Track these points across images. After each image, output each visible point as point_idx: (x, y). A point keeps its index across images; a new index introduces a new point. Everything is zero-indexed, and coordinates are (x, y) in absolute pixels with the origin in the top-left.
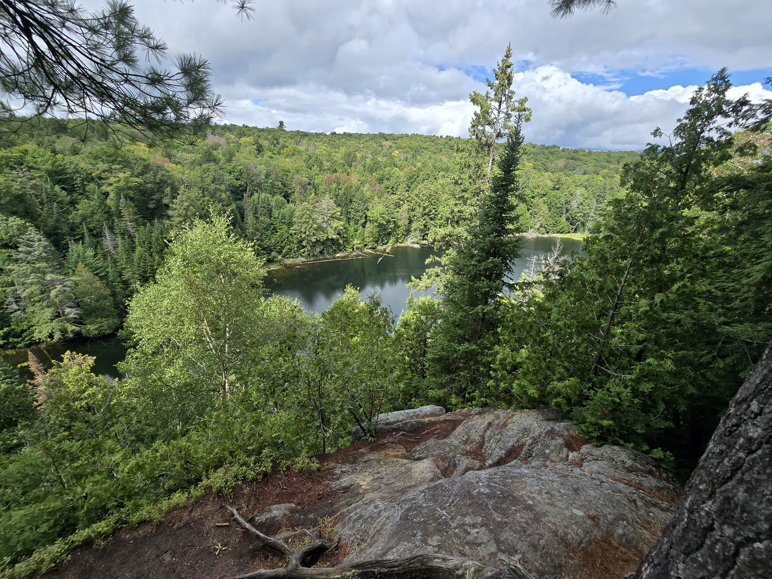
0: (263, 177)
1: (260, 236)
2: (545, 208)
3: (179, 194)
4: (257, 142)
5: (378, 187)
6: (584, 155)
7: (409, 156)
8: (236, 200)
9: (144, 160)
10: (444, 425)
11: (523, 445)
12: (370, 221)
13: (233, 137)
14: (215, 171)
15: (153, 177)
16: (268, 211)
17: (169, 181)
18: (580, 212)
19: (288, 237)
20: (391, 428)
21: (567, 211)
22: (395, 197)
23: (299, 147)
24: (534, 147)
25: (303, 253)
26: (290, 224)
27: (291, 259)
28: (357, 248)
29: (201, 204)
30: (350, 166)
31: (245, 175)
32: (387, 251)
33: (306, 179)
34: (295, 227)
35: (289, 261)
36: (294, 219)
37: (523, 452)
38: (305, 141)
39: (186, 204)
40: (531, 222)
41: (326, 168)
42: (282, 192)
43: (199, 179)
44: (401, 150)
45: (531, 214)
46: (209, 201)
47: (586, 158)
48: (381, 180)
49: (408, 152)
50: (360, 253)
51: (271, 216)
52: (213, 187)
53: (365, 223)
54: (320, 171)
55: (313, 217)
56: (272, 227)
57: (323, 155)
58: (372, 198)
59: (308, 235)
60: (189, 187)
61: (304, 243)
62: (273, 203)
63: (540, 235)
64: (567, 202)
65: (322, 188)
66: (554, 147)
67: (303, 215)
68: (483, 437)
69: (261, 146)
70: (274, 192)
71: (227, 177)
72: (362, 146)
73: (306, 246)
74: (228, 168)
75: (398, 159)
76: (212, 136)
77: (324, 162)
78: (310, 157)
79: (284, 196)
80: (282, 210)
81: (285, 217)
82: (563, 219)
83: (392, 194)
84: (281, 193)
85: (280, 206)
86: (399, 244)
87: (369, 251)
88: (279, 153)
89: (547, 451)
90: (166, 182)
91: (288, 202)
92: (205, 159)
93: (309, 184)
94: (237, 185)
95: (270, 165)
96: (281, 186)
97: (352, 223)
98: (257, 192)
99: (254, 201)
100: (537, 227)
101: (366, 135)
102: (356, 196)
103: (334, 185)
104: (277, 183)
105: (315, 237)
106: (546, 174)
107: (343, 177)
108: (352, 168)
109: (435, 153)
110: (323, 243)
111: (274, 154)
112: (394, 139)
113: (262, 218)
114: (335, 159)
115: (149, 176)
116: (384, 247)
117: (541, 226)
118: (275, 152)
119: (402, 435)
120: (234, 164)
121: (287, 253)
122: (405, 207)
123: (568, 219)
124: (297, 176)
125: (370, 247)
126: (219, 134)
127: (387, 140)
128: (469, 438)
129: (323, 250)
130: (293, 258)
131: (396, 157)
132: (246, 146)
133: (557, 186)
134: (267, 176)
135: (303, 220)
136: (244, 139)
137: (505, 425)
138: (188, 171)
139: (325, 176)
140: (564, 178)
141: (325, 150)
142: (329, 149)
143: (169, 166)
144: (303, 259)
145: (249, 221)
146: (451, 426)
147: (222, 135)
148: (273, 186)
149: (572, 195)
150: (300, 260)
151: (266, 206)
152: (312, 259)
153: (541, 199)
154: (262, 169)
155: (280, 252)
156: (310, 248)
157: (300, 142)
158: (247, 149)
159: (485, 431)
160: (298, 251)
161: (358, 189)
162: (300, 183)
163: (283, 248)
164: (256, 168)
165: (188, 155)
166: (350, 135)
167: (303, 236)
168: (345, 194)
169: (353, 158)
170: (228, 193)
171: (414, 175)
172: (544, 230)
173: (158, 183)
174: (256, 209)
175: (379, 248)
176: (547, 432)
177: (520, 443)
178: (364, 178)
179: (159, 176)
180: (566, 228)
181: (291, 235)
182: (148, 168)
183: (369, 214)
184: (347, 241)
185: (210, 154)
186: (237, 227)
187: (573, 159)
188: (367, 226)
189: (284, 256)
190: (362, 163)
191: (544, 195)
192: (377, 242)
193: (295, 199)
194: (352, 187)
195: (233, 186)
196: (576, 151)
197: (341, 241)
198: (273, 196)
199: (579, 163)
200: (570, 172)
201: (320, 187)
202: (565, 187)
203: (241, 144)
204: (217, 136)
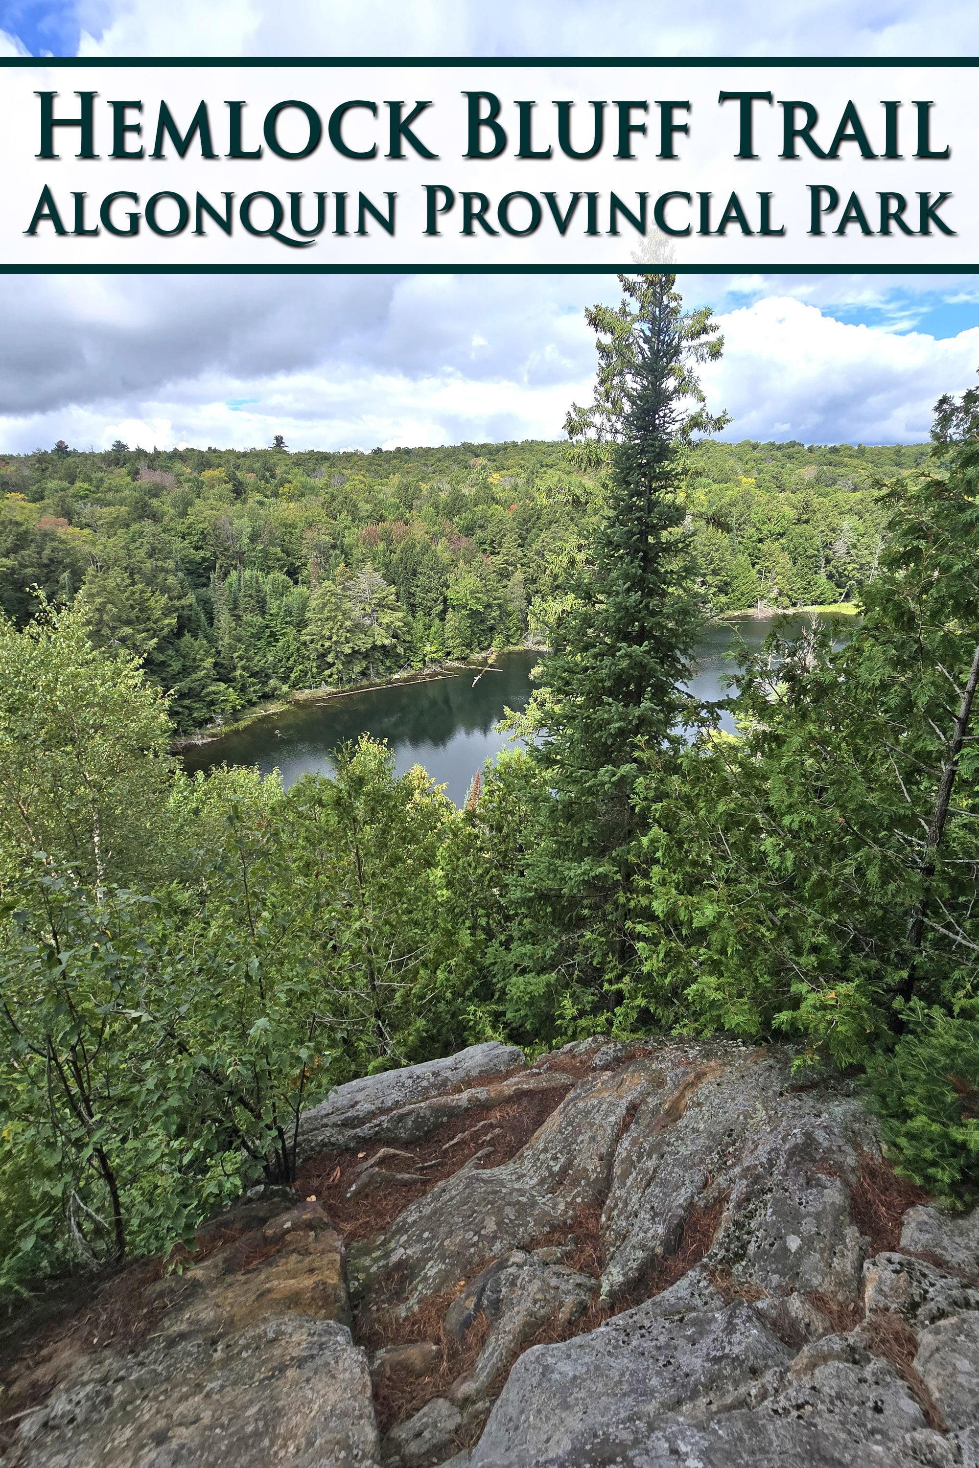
0: (247, 541)
1: (246, 651)
2: (784, 559)
3: (84, 583)
4: (232, 478)
5: (464, 542)
6: (850, 456)
7: (520, 482)
8: (197, 586)
9: (18, 524)
10: (513, 1110)
11: (722, 1199)
12: (453, 607)
13: (189, 470)
14: (154, 535)
15: (35, 555)
16: (258, 602)
17: (67, 560)
18: (853, 561)
19: (298, 649)
20: (356, 1137)
21: (828, 561)
22: (498, 559)
23: (312, 480)
24: (755, 447)
25: (330, 676)
26: (301, 624)
27: (307, 691)
28: (433, 661)
29: (128, 599)
30: (410, 507)
31: (211, 540)
32: (490, 661)
33: (327, 538)
34: (311, 628)
35: (303, 695)
36: (308, 615)
37: (720, 1234)
38: (324, 468)
39: (98, 600)
40: (761, 587)
41: (363, 514)
42: (284, 566)
43: (122, 553)
44: (505, 472)
45: (759, 572)
46: (143, 592)
47: (856, 462)
48: (469, 531)
49: (518, 475)
50: (439, 669)
51: (264, 613)
52: (149, 564)
53: (444, 611)
54: (353, 521)
55: (344, 607)
56: (268, 632)
57: (358, 493)
58: (454, 563)
59: (336, 642)
60: (104, 568)
61: (330, 659)
62: (267, 588)
63: (780, 611)
64: (827, 545)
65: (357, 553)
66: (793, 444)
67: (325, 605)
68: (608, 1160)
69: (240, 483)
70: (269, 567)
71: (178, 544)
72: (431, 469)
73: (334, 664)
74: (180, 528)
75: (500, 488)
76: (151, 472)
77: (361, 504)
78: (334, 498)
79: (289, 574)
80: (284, 599)
81: (290, 613)
82: (822, 577)
83: (492, 554)
84: (281, 569)
85: (281, 592)
86: (512, 648)
87: (456, 664)
88: (276, 495)
89: (794, 1243)
90: (61, 563)
91: (296, 582)
92: (135, 515)
93: (334, 547)
94: (198, 559)
95: (259, 517)
96: (281, 555)
97: (419, 614)
98: (235, 569)
99: (231, 585)
100: (772, 595)
101: (438, 450)
102: (425, 562)
103: (382, 546)
104: (272, 550)
105: (351, 645)
106: (782, 495)
107: (398, 528)
108: (414, 512)
109: (569, 473)
110: (366, 656)
111: (266, 496)
112: (490, 453)
113: (247, 617)
114: (381, 496)
115: (28, 553)
116: (484, 654)
117: (780, 594)
118: (268, 493)
119: (382, 1162)
120: (191, 520)
121: (298, 680)
122: (519, 576)
123: (830, 577)
124: (309, 534)
125: (456, 656)
126: (162, 467)
127: (477, 456)
128: (569, 1164)
129: (367, 668)
130: (310, 687)
131: (496, 486)
132: (213, 487)
133: (805, 517)
134: (254, 537)
135: (326, 613)
136: (208, 473)
137: (674, 1114)
138: (103, 539)
139: (362, 530)
140: (816, 501)
141: (362, 482)
142: (368, 480)
143: (65, 531)
144: (330, 689)
145: (223, 624)
146: (532, 1114)
147: (167, 469)
148: (266, 554)
149: (833, 530)
150: (325, 690)
151: (254, 594)
152: (347, 687)
153: (777, 544)
154: (244, 525)
155: (285, 679)
156: (341, 667)
157: (314, 470)
158: (215, 491)
159: (617, 1139)
160: (319, 673)
161: (426, 549)
162: (316, 547)
163: (291, 669)
164: (231, 524)
165: (104, 510)
166: (408, 452)
167: (327, 644)
168: (402, 559)
169: (414, 493)
170: (181, 574)
171: (532, 516)
172: (786, 601)
173: (46, 566)
174: (236, 600)
175: (477, 656)
176: (791, 1153)
177: (712, 1193)
178: (436, 527)
179: (47, 551)
180: (829, 594)
181: (304, 644)
182: (25, 539)
183: (449, 594)
184: (411, 648)
185: (145, 505)
186: (201, 636)
187: (830, 464)
188: (448, 617)
189: (293, 686)
190: (432, 501)
191: (782, 535)
192: (469, 646)
193: (308, 576)
194: (414, 546)
195: (191, 562)
196: (835, 450)
197: (400, 650)
198: (268, 573)
199: (843, 471)
200: (828, 489)
201: (354, 552)
202: (819, 516)
203: (203, 483)
204: (158, 472)
